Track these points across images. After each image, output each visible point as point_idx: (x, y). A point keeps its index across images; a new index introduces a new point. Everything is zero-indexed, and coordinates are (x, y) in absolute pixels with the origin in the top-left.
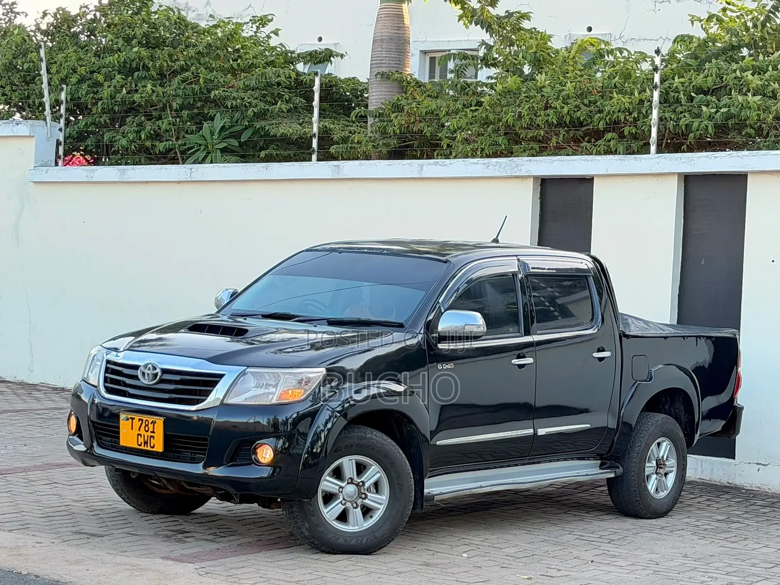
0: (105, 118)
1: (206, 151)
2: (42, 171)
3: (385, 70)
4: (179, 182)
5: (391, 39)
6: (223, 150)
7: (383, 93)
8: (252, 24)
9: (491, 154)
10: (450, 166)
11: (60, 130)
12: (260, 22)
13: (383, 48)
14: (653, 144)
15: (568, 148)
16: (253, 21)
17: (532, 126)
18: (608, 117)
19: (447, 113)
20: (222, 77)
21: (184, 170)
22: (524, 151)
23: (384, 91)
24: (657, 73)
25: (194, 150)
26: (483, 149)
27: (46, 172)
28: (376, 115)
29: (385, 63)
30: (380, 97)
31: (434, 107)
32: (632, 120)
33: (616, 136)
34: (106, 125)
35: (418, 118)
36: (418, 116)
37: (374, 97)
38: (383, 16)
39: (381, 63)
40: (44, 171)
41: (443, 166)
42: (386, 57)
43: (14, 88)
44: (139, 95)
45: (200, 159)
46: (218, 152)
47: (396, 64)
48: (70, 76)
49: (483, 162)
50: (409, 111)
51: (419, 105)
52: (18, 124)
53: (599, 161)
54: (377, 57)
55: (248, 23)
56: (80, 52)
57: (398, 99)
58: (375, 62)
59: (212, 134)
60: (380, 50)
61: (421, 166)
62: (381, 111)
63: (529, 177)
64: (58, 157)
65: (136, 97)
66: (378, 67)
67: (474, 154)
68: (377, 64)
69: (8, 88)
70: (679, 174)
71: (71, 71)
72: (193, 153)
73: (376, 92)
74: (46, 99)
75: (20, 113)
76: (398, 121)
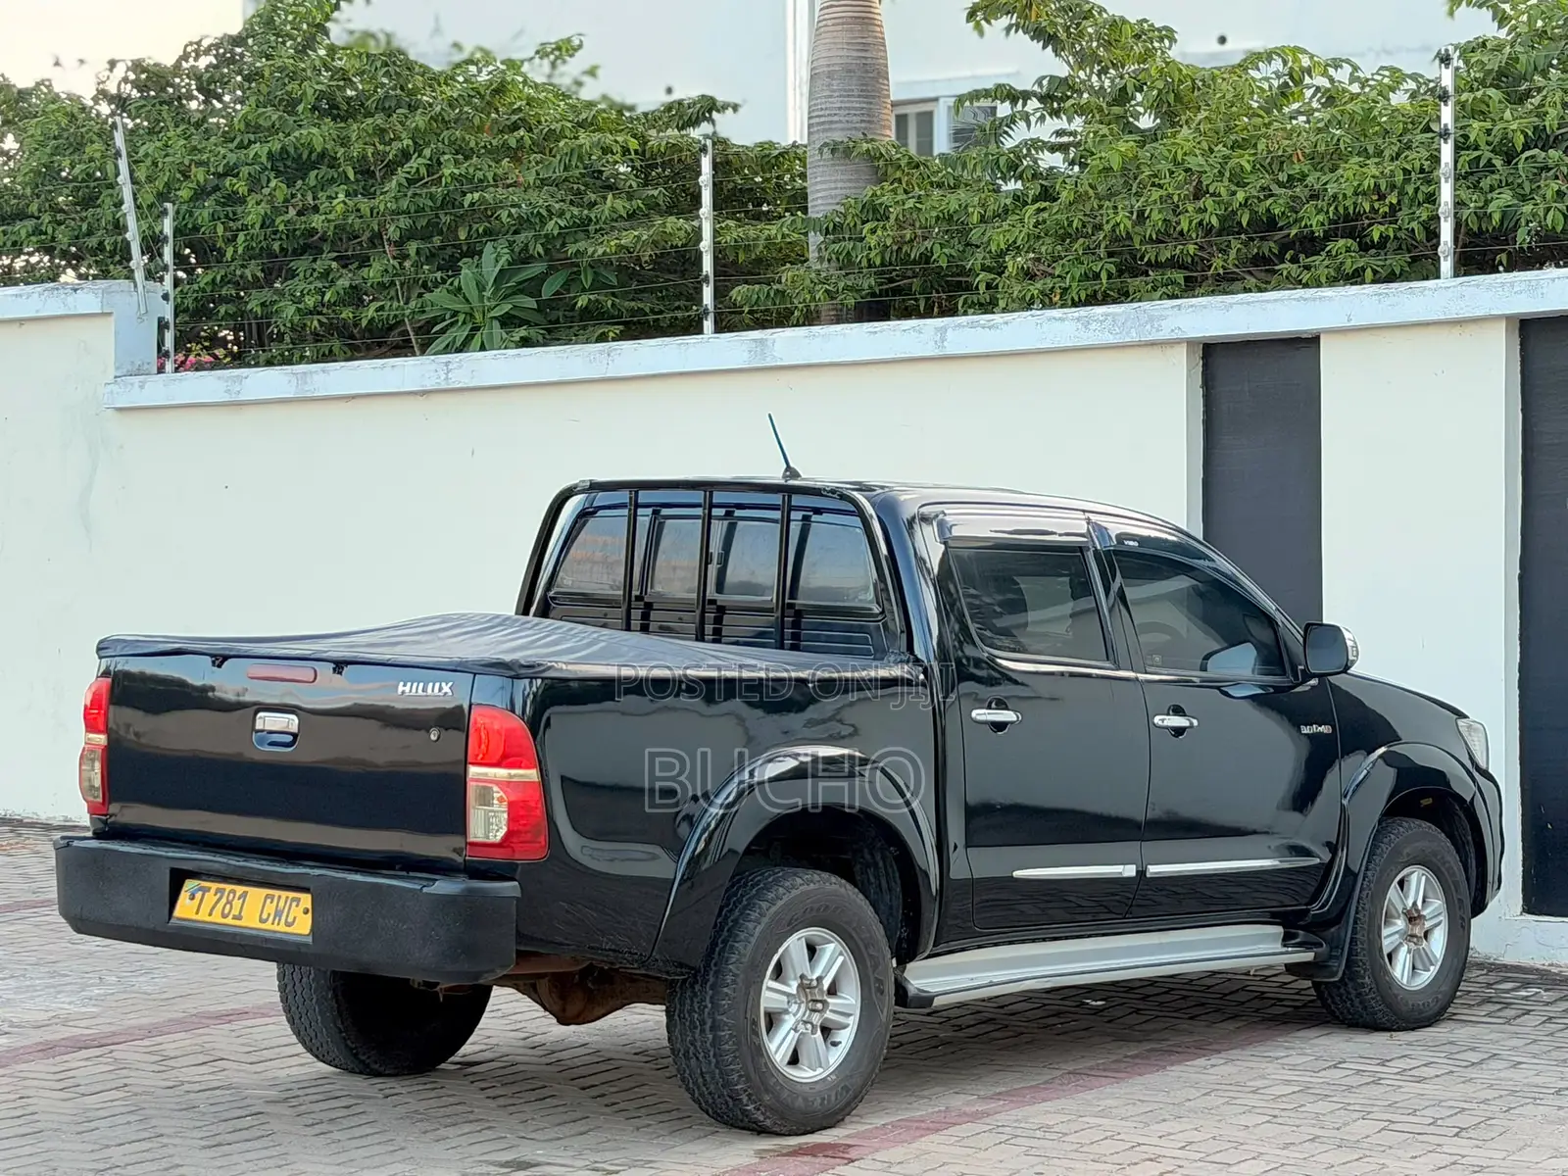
0: (253, 270)
1: (470, 326)
2: (132, 384)
3: (838, 136)
4: (424, 393)
5: (849, 71)
6: (508, 321)
7: (839, 185)
8: (541, 58)
9: (1083, 299)
10: (1004, 327)
11: (165, 297)
12: (557, 53)
13: (834, 91)
14: (1446, 258)
15: (1248, 277)
16: (542, 53)
17: (1169, 235)
18: (1332, 208)
19: (983, 220)
20: (490, 166)
21: (434, 366)
22: (1154, 289)
23: (841, 180)
24: (1446, 105)
25: (445, 323)
26: (1065, 291)
27: (142, 387)
28: (827, 228)
29: (840, 122)
30: (833, 192)
31: (954, 206)
32: (1387, 209)
33: (1355, 246)
34: (256, 284)
35: (919, 232)
36: (920, 228)
37: (820, 195)
38: (830, 23)
39: (831, 122)
40: (136, 385)
41: (990, 328)
42: (840, 108)
43: (60, 217)
44: (323, 217)
45: (458, 344)
46: (497, 324)
47: (862, 121)
48: (177, 186)
49: (1076, 314)
50: (901, 217)
51: (920, 203)
52: (75, 290)
53: (1330, 298)
54: (822, 109)
55: (532, 59)
56: (192, 134)
57: (874, 194)
58: (817, 120)
59: (481, 288)
60: (828, 93)
61: (943, 330)
62: (837, 219)
63: (1177, 342)
64: (162, 354)
65: (317, 221)
66: (824, 131)
67: (1047, 301)
68: (823, 123)
69: (46, 218)
70: (1509, 318)
71: (178, 176)
72: (443, 331)
73: (821, 182)
74: (133, 235)
75: (75, 268)
76: (876, 238)
